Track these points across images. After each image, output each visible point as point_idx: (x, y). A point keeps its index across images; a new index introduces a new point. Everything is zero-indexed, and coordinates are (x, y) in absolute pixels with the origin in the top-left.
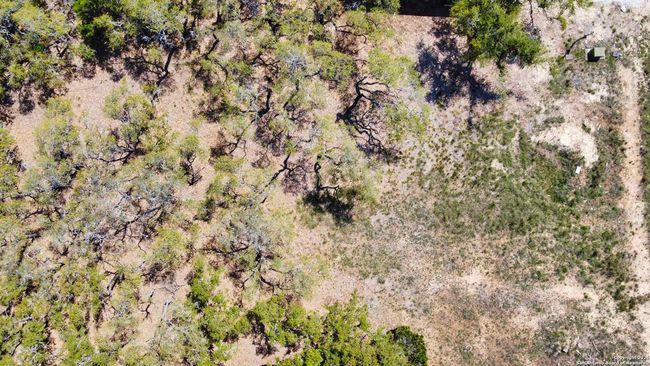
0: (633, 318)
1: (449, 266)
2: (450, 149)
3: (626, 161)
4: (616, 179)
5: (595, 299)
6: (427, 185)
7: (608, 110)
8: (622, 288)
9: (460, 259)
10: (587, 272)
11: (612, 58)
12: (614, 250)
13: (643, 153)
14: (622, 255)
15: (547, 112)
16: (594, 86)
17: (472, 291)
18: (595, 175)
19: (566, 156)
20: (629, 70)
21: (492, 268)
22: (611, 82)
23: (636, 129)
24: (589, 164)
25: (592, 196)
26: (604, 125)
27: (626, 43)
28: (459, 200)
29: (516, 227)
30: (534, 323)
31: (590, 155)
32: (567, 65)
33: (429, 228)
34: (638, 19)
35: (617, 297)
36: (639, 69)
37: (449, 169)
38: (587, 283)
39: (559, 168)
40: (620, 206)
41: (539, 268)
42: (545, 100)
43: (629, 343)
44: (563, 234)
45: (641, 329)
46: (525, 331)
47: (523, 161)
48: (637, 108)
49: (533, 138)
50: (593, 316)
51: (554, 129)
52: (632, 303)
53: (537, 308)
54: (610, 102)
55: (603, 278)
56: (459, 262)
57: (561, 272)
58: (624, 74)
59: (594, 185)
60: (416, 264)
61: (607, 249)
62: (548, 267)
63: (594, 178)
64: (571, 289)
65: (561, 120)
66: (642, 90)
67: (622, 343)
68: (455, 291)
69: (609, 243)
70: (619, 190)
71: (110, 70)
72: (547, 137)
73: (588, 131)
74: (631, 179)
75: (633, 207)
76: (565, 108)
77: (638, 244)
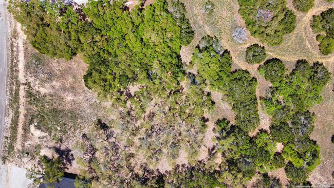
0: (26, 80)
1: (76, 103)
2: (71, 135)
3: (22, 124)
4: (26, 119)
5: (36, 87)
6: (79, 126)
7: (26, 138)
8: (28, 89)
10: (37, 95)
11: (23, 153)
12: (29, 99)
13: (17, 125)
14: (27, 98)
15: (43, 141)
16: (29, 146)
17: (71, 95)
18: (31, 122)
19: (39, 128)
20: (18, 148)
21: (64, 100)
22: (24, 146)
23: (18, 132)
24: (33, 125)
25: (33, 115)
26: (27, 134)
27: (18, 156)
28: (71, 121)
29: (55, 110)
30: (54, 83)
31: (32, 128)
32: (35, 153)
33: (80, 114)
34: (14, 162)
35: (30, 86)
36: (15, 148)
37: (72, 130)
38: (38, 92)
39: (41, 125)
40: (26, 111)
41: (51, 98)
42: (43, 144)
43: (28, 73)
44: (42, 106)
45: (24, 76)
46: (57, 81)
47: (51, 129)
48: (17, 138)
49: (47, 134)
50: (37, 82)
51: (41, 136)
52: (26, 84)
53: (53, 87)
54: (25, 141)
55: (33, 92)
56: (73, 103)
57: (45, 96)
58: (20, 148)
59: (32, 119)
60: (85, 105)
62: (48, 98)
64: (43, 91)
65: (39, 138)
66: (15, 142)
67: (30, 73)
68: (75, 95)
70: (25, 116)
71: (159, 172)
72: (43, 134)
73: (32, 134)
74: (22, 118)
75: (22, 110)
76: (37, 141)
77: (22, 100)
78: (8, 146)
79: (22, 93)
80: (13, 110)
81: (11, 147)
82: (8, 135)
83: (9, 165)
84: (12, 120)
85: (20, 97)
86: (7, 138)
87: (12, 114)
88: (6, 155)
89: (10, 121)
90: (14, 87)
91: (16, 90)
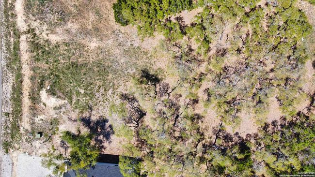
0: (29, 26)
1: (103, 51)
2: (101, 98)
3: (28, 91)
4: (33, 84)
5: (44, 34)
6: (111, 84)
7: (35, 112)
8: (32, 38)
9: (99, 53)
10: (47, 45)
11: (33, 133)
12: (35, 54)
13: (21, 94)
14: (32, 52)
15: (61, 112)
16: (41, 122)
17: (95, 39)
18: (41, 85)
19: (53, 94)
20: (26, 128)
21: (86, 49)
22: (33, 123)
23: (24, 104)
24: (44, 90)
25: (43, 77)
26: (37, 106)
27: (26, 140)
28: (98, 77)
29: (75, 65)
30: (69, 25)
31: (43, 94)
32: (51, 131)
33: (111, 66)
34: (21, 149)
35: (35, 35)
36: (21, 128)
37: (102, 90)
38: (47, 41)
39: (56, 89)
40: (32, 72)
41: (66, 48)
42: (61, 117)
43: (30, 15)
44: (55, 61)
45: (25, 21)
46: (73, 22)
47: (71, 92)
48: (23, 112)
49: (67, 102)
50: (45, 27)
51: (58, 105)
52: (29, 32)
53: (68, 31)
54: (34, 115)
55: (40, 43)
56: (99, 52)
57: (57, 46)
58: (28, 127)
59: (42, 81)
60: (117, 52)
61: (38, 54)
62: (63, 48)
63: (42, 84)
64: (54, 39)
65: (55, 109)
66: (21, 120)
67: (33, 15)
68: (102, 40)
69: (37, 57)
70: (32, 78)
71: (239, 137)
72: (61, 102)
73: (44, 104)
74: (27, 83)
75: (27, 72)
76: (53, 114)
77: (25, 56)
78: (10, 126)
79: (24, 46)
80: (12, 73)
81: (16, 127)
82: (9, 109)
83: (15, 154)
84: (13, 88)
85: (22, 52)
86: (7, 114)
87: (12, 78)
88: (9, 140)
89: (10, 90)
90: (12, 39)
91: (15, 43)
